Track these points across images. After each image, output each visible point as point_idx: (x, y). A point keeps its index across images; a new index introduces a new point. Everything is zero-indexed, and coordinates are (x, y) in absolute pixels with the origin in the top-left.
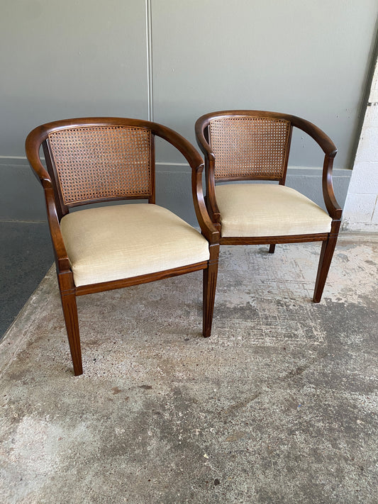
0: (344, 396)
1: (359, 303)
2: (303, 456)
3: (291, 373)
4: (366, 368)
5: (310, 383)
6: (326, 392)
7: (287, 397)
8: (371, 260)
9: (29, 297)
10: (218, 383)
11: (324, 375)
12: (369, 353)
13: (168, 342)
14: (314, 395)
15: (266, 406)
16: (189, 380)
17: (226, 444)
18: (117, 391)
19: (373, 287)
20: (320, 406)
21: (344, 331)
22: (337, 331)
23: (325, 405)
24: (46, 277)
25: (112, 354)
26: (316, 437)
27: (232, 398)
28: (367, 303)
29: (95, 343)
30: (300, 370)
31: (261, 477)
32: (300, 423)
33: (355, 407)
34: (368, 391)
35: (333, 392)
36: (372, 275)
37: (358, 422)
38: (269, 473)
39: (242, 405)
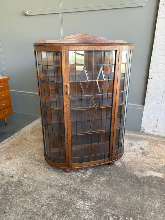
0: (75, 199)
1: (119, 165)
2: (39, 215)
3: (63, 185)
4: (94, 191)
5: (66, 191)
6: (69, 196)
7: (53, 193)
8: (143, 147)
9: (5, 139)
10: (34, 182)
11: (75, 189)
12: (101, 186)
13: (32, 164)
14: (64, 195)
15: (43, 194)
16: (27, 178)
17: (18, 202)
18: (3, 175)
19: (132, 159)
20: (62, 200)
21: (100, 175)
22: (97, 173)
23: (64, 200)
24: (15, 134)
25: (12, 163)
26: (49, 210)
27: (35, 188)
28: (122, 166)
29: (10, 158)
30: (68, 185)
31: (19, 216)
32: (49, 204)
33: (74, 204)
34: (86, 200)
35: (72, 196)
36: (137, 154)
37: (70, 210)
38: (23, 216)
39: (36, 191)
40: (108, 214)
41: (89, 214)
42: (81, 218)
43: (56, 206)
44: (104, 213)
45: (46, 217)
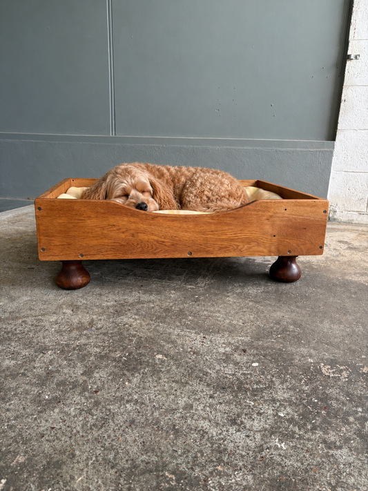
0: (171, 331)
2: (24, 375)
3: (120, 304)
5: (135, 315)
6: (148, 324)
7: (86, 321)
8: (347, 241)
11: (167, 310)
20: (121, 334)
21: (242, 282)
23: (129, 334)
26: (71, 360)
27: (12, 312)
32: (68, 345)
33: (172, 342)
34: (213, 332)
35: (158, 326)
40: (310, 360)
41: (238, 363)
42: (206, 374)
43: (98, 350)
44: (293, 359)
45: (58, 378)
